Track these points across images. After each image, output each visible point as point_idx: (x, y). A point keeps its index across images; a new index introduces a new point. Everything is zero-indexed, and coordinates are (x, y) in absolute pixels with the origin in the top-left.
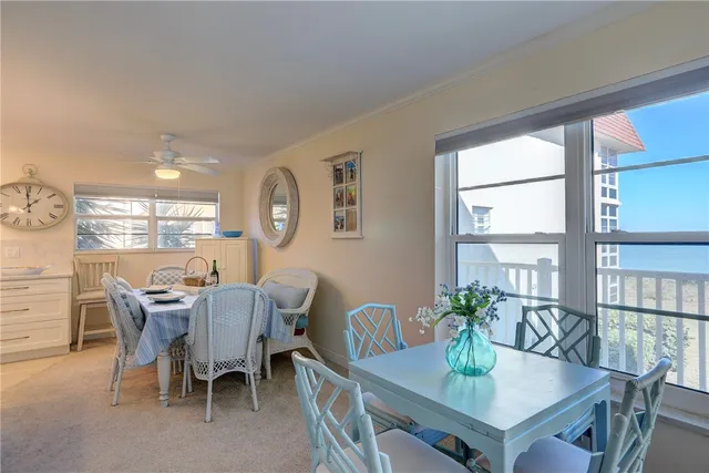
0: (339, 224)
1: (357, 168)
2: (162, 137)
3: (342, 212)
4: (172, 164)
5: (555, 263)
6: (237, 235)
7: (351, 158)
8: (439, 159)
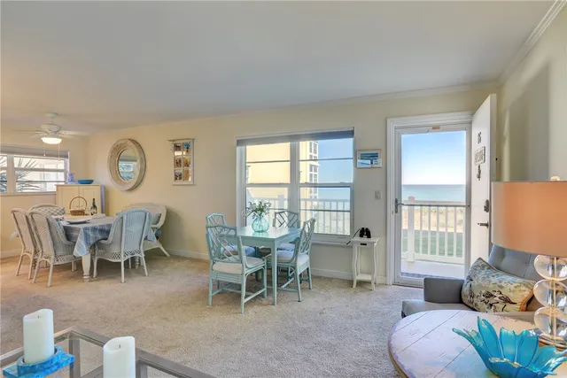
0: (178, 177)
1: (191, 147)
2: (49, 115)
3: (180, 170)
4: (56, 134)
5: (286, 197)
6: (90, 182)
7: (188, 141)
8: (238, 149)
